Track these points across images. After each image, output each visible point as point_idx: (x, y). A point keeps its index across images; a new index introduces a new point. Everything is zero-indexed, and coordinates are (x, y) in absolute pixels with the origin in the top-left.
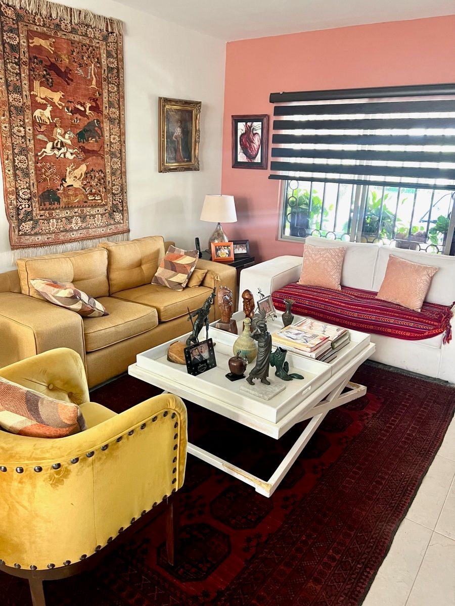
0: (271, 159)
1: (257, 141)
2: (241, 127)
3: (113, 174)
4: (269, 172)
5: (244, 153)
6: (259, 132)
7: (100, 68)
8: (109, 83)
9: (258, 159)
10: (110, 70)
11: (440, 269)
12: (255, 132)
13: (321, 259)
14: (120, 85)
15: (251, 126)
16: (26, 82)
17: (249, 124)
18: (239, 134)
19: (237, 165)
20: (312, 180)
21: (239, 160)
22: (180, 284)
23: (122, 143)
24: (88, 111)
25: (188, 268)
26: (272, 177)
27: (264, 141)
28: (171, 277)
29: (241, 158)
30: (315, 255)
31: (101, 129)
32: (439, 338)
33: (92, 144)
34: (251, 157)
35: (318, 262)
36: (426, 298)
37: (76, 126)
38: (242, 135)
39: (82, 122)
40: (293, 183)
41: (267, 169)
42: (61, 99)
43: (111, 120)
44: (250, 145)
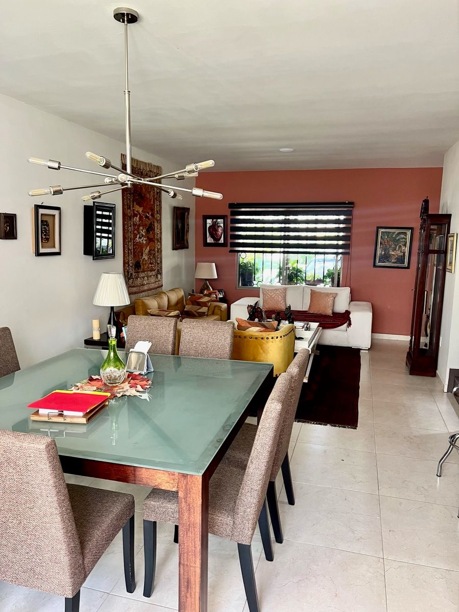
0: (229, 241)
1: (220, 230)
2: (209, 222)
3: (158, 252)
4: (229, 248)
5: (211, 237)
6: (222, 225)
7: (154, 193)
8: (157, 200)
9: (222, 241)
10: (157, 193)
11: (337, 294)
12: (219, 225)
13: (274, 295)
14: (160, 202)
15: (216, 221)
16: (132, 203)
17: (214, 220)
18: (208, 226)
19: (206, 244)
20: (255, 252)
21: (208, 242)
22: (204, 313)
23: (161, 233)
24: (150, 217)
25: (207, 304)
26: (231, 251)
27: (226, 230)
28: (198, 310)
29: (210, 240)
30: (271, 293)
31: (154, 225)
32: (346, 325)
33: (151, 236)
34: (216, 239)
35: (273, 296)
36: (333, 310)
37: (146, 225)
38: (210, 227)
39: (148, 223)
40: (243, 255)
41: (227, 246)
42: (142, 211)
43: (157, 220)
44: (216, 233)
